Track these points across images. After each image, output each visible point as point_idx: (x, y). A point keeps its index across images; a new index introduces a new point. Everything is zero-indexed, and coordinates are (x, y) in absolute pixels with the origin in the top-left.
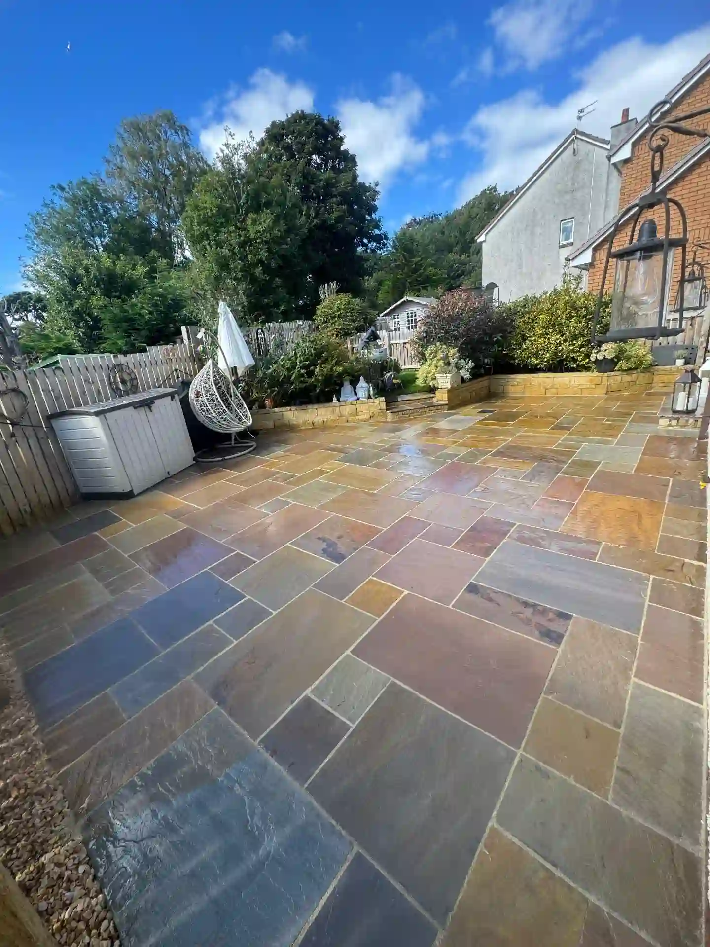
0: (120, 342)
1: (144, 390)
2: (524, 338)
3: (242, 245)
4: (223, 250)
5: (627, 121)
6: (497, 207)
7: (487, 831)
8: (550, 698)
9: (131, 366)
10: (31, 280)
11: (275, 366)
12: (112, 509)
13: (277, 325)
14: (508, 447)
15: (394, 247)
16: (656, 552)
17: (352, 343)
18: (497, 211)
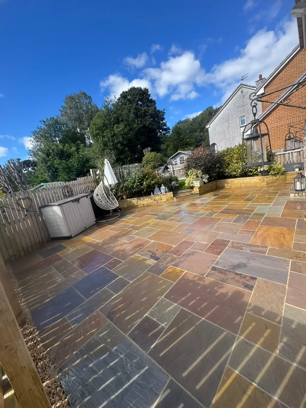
0: (65, 177)
1: (76, 195)
2: (229, 165)
3: (112, 136)
4: (105, 139)
5: (262, 79)
6: (213, 114)
7: (225, 369)
8: (249, 313)
9: (71, 186)
10: (31, 155)
11: (127, 182)
12: (63, 243)
13: (127, 166)
14: (226, 209)
15: (172, 132)
16: (292, 250)
17: (158, 171)
18: (214, 115)
